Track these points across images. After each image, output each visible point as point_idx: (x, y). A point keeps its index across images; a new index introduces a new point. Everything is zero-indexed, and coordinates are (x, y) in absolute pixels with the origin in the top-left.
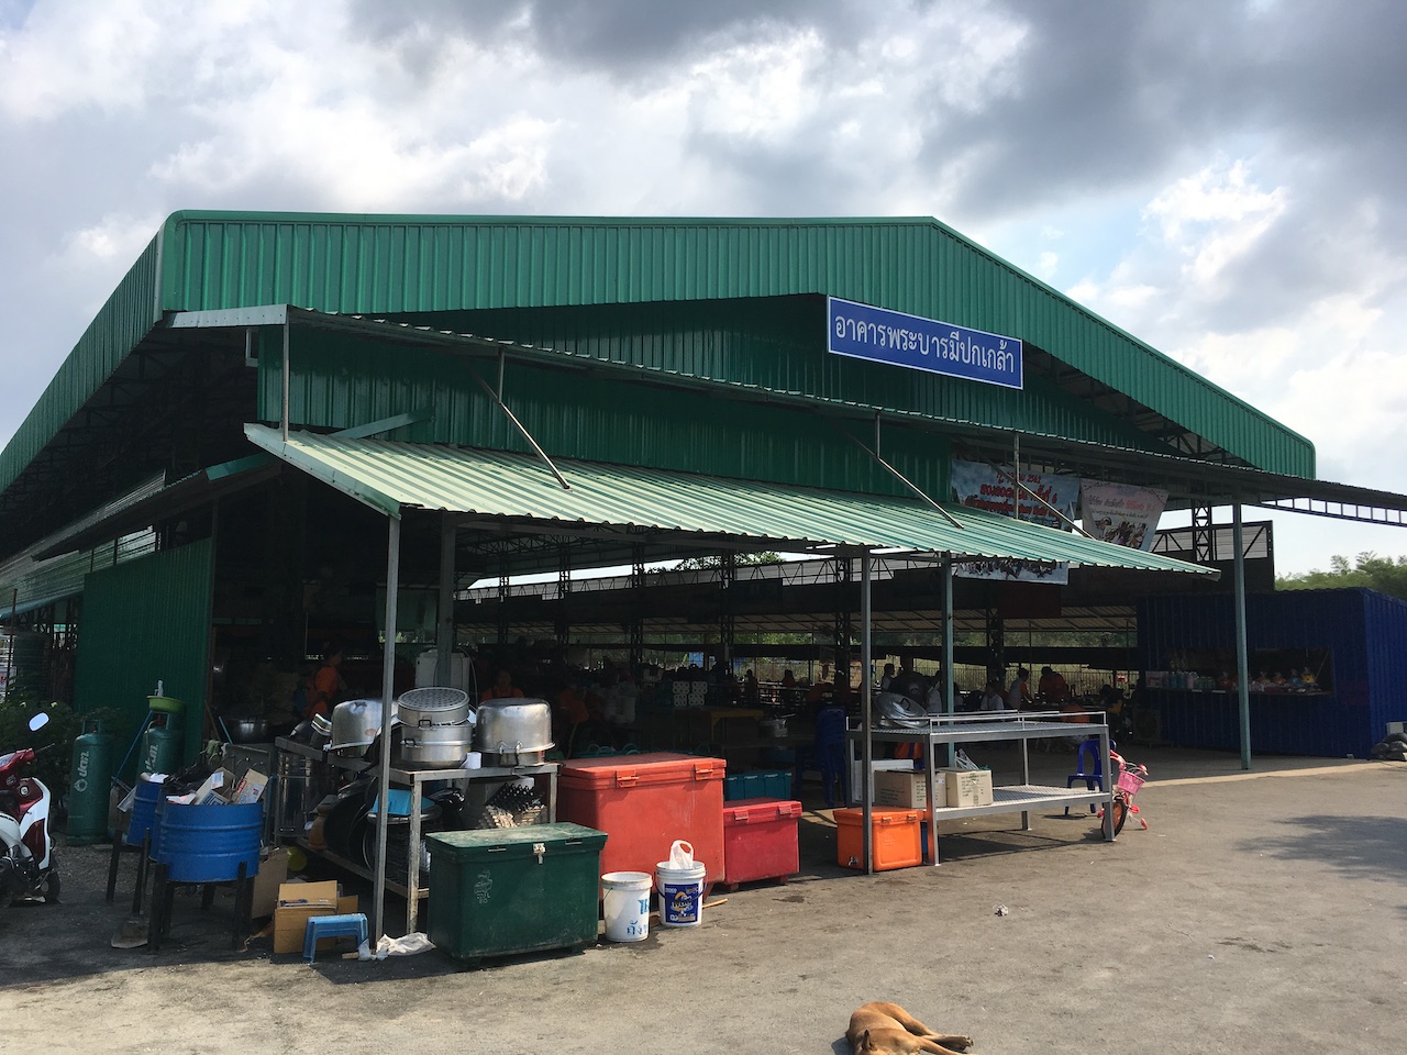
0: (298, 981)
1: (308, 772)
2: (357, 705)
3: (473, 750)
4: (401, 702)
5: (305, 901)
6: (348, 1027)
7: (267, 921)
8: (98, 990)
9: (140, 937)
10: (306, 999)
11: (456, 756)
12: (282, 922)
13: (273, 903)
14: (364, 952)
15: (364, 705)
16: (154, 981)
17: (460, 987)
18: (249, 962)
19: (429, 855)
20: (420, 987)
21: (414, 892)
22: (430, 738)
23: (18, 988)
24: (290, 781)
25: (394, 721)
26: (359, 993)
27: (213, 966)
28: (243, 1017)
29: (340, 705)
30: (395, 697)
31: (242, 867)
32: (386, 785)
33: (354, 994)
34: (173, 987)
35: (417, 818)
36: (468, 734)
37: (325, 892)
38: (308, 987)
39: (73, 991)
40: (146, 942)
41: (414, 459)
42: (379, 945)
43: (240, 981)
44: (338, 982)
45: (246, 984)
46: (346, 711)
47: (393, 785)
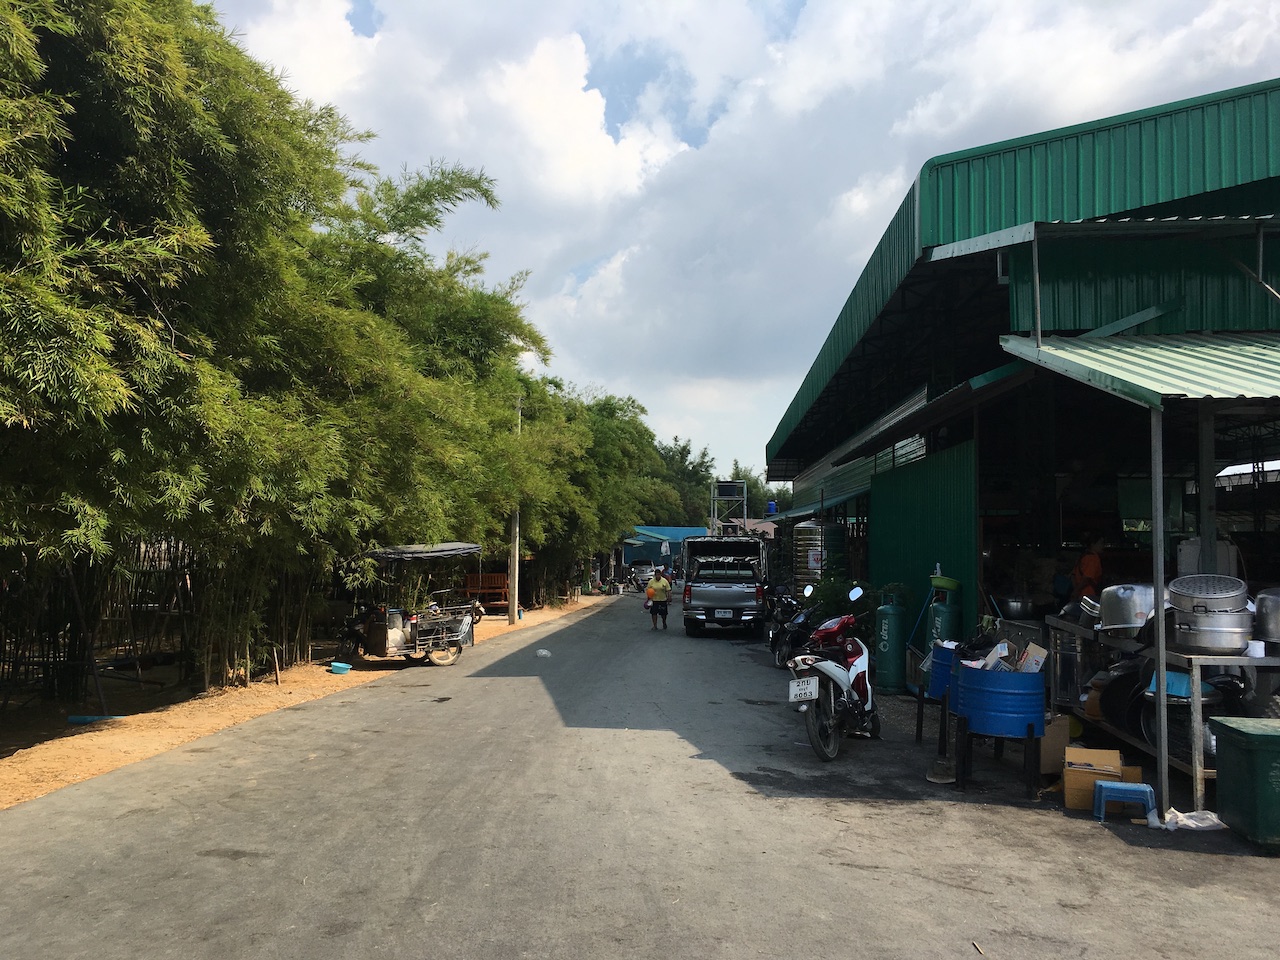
0: (1093, 835)
1: (1079, 649)
2: (1125, 589)
3: (1255, 638)
4: (1172, 588)
5: (1090, 765)
6: (1148, 886)
7: (1056, 777)
8: (922, 814)
9: (949, 776)
10: (1102, 853)
11: (1236, 642)
12: (1071, 782)
13: (1061, 763)
14: (1153, 820)
15: (1132, 589)
16: (965, 814)
17: (1261, 870)
18: (1045, 812)
19: (1214, 737)
20: (1215, 864)
21: (1199, 772)
22: (1205, 624)
23: (862, 802)
24: (1062, 656)
25: (1167, 606)
26: (1154, 857)
27: (1014, 810)
28: (1048, 858)
29: (1108, 589)
30: (1167, 583)
31: (1030, 728)
32: (1163, 667)
33: (1150, 857)
34: (983, 822)
35: (1198, 701)
36: (1247, 620)
37: (1108, 760)
38: (1102, 843)
39: (904, 811)
40: (954, 780)
41: (1167, 350)
42: (1168, 817)
43: (1040, 827)
44: (1132, 843)
45: (1045, 831)
46: (1114, 595)
47: (1170, 667)
